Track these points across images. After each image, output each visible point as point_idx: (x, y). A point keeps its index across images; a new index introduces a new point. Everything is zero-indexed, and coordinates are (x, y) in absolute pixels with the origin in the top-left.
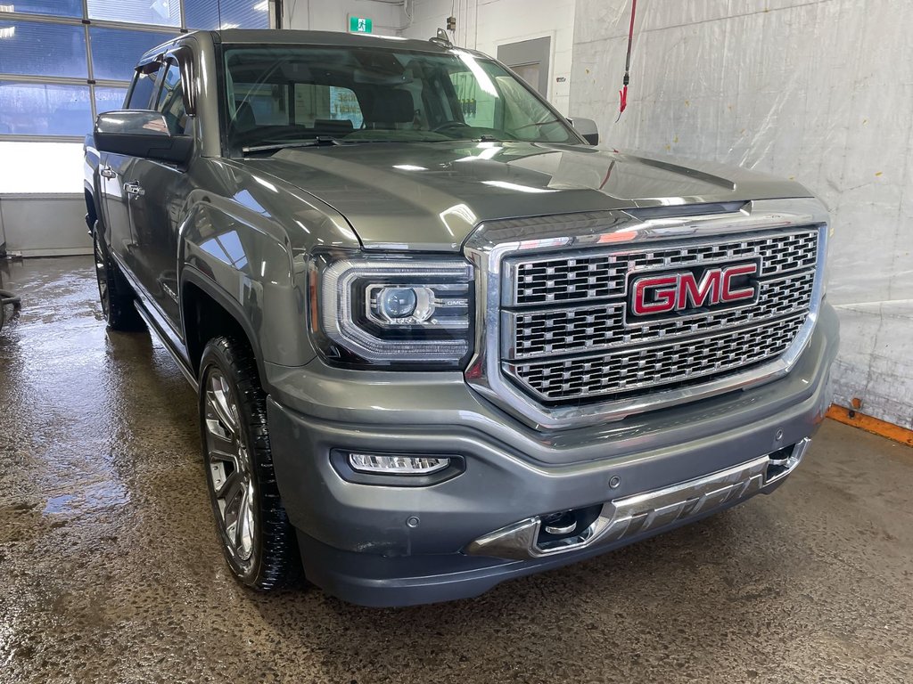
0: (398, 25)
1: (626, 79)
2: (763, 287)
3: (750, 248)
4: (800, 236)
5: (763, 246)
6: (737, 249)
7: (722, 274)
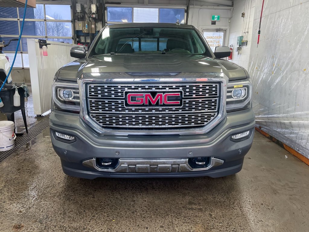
0: (230, 17)
1: (259, 32)
2: (185, 101)
3: (177, 87)
4: (207, 86)
5: (184, 88)
6: (171, 88)
7: (163, 95)
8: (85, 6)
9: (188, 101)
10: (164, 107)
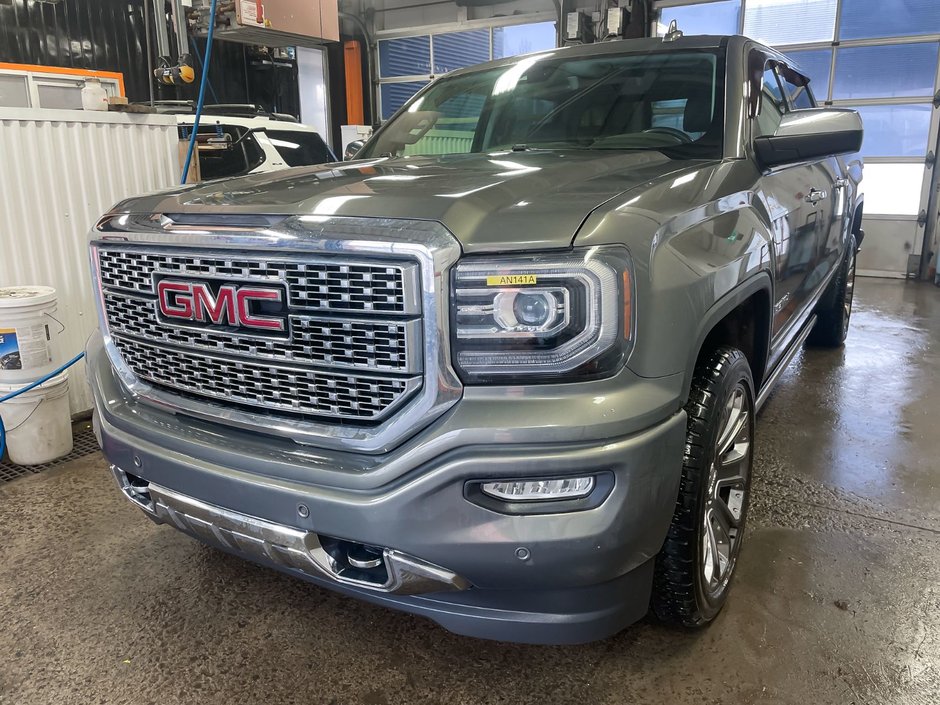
2: (298, 322)
3: (273, 269)
4: (366, 270)
5: (293, 272)
6: (254, 268)
7: (235, 294)
8: (596, 17)
9: (306, 323)
10: (245, 336)
